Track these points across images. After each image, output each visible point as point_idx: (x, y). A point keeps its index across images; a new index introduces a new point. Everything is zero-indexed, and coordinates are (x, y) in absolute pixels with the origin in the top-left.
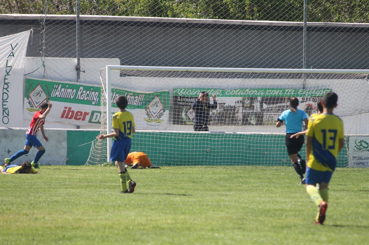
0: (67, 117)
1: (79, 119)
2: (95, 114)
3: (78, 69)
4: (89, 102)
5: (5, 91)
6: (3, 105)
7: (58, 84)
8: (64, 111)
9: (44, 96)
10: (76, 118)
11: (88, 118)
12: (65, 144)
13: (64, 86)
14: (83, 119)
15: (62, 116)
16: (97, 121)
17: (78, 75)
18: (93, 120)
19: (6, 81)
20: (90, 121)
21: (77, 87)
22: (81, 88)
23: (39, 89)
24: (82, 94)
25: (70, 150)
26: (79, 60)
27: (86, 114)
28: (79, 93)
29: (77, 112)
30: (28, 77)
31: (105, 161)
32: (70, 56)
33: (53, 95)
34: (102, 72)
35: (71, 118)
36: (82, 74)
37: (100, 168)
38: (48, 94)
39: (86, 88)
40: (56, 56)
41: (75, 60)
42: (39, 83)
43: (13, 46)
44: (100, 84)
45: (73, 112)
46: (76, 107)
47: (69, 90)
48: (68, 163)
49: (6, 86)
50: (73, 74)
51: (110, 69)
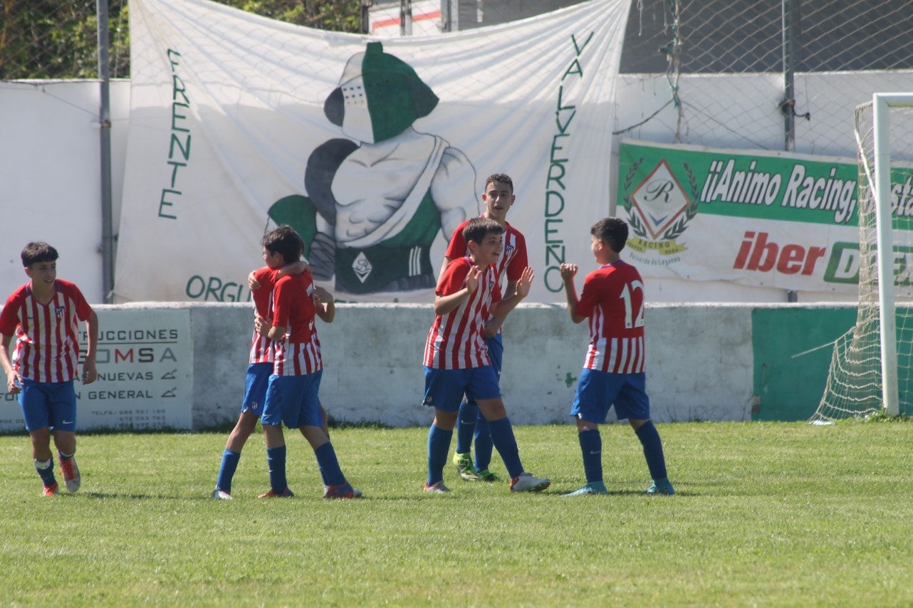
0: (753, 266)
1: (795, 270)
2: (846, 253)
3: (787, 107)
4: (824, 215)
5: (554, 186)
6: (547, 232)
7: (725, 159)
8: (746, 246)
9: (678, 199)
10: (783, 268)
11: (821, 265)
12: (746, 353)
13: (742, 164)
14: (808, 271)
15: (739, 263)
16: (851, 275)
17: (789, 127)
18: (840, 273)
19: (558, 155)
20: (829, 277)
21: (786, 168)
22: (800, 170)
23: (662, 175)
24: (801, 188)
25: (765, 373)
26: (789, 79)
27: (816, 253)
28: (793, 185)
29: (788, 249)
30: (627, 141)
31: (877, 405)
32: (760, 68)
33: (707, 195)
34: (860, 117)
35: (767, 267)
36: (800, 126)
37: (858, 427)
38: (693, 191)
39: (815, 170)
40: (717, 68)
41: (779, 80)
42: (661, 158)
43: (580, 42)
44: (855, 155)
45: (773, 247)
46: (783, 233)
47: (760, 179)
48: (759, 413)
49: (556, 171)
50: (772, 127)
51: (887, 104)
